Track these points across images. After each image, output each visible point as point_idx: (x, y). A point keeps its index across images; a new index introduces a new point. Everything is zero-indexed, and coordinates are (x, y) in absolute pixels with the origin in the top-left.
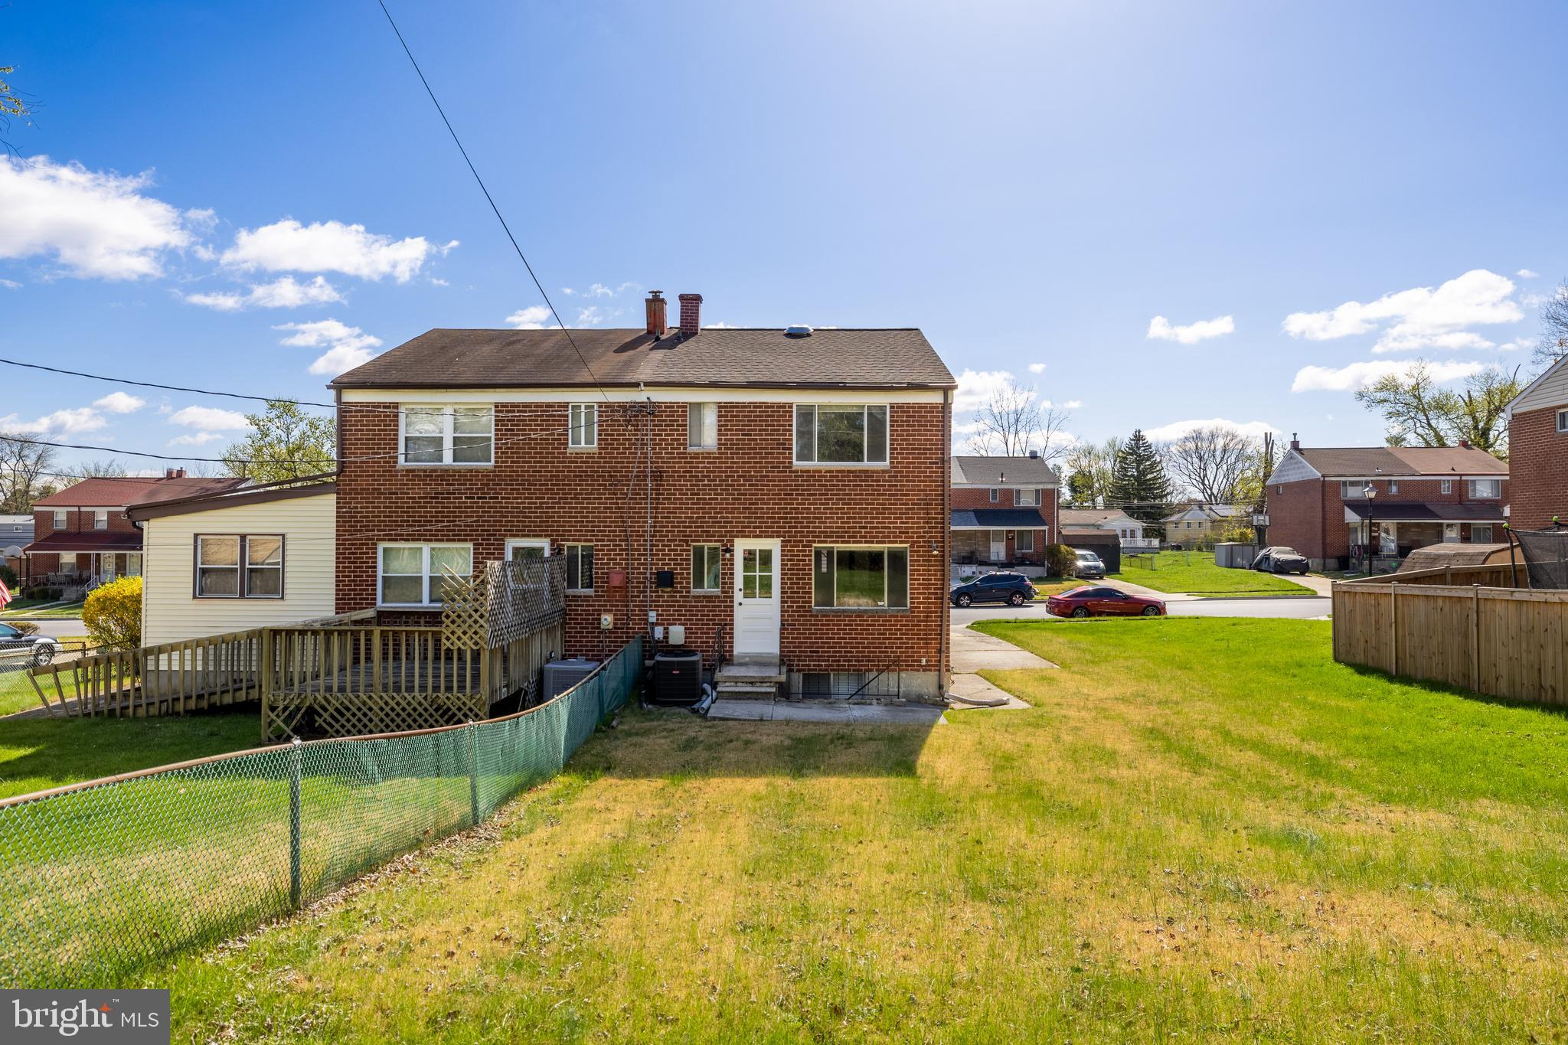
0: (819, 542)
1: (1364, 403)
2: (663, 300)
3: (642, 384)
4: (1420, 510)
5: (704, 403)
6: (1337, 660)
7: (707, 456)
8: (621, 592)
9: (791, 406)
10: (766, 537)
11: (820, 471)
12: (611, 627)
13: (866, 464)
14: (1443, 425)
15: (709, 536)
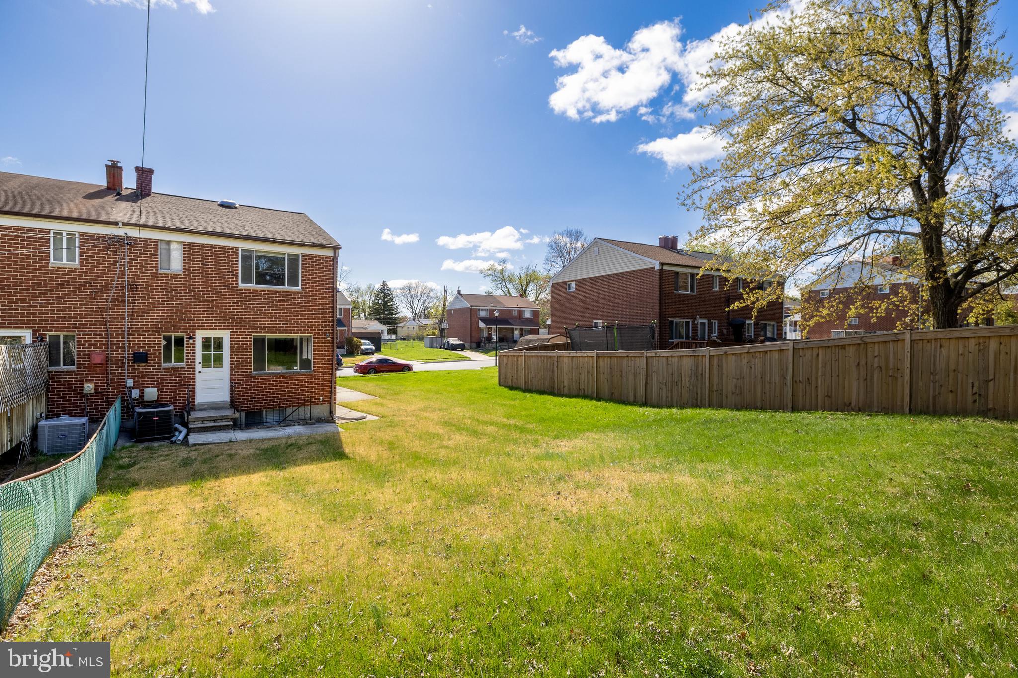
0: (257, 333)
1: (482, 275)
2: (121, 168)
3: (120, 224)
4: (506, 322)
5: (171, 241)
6: (500, 385)
7: (175, 276)
8: (102, 367)
9: (237, 249)
10: (219, 329)
11: (257, 290)
12: (93, 392)
13: (286, 288)
14: (510, 286)
15: (176, 328)
